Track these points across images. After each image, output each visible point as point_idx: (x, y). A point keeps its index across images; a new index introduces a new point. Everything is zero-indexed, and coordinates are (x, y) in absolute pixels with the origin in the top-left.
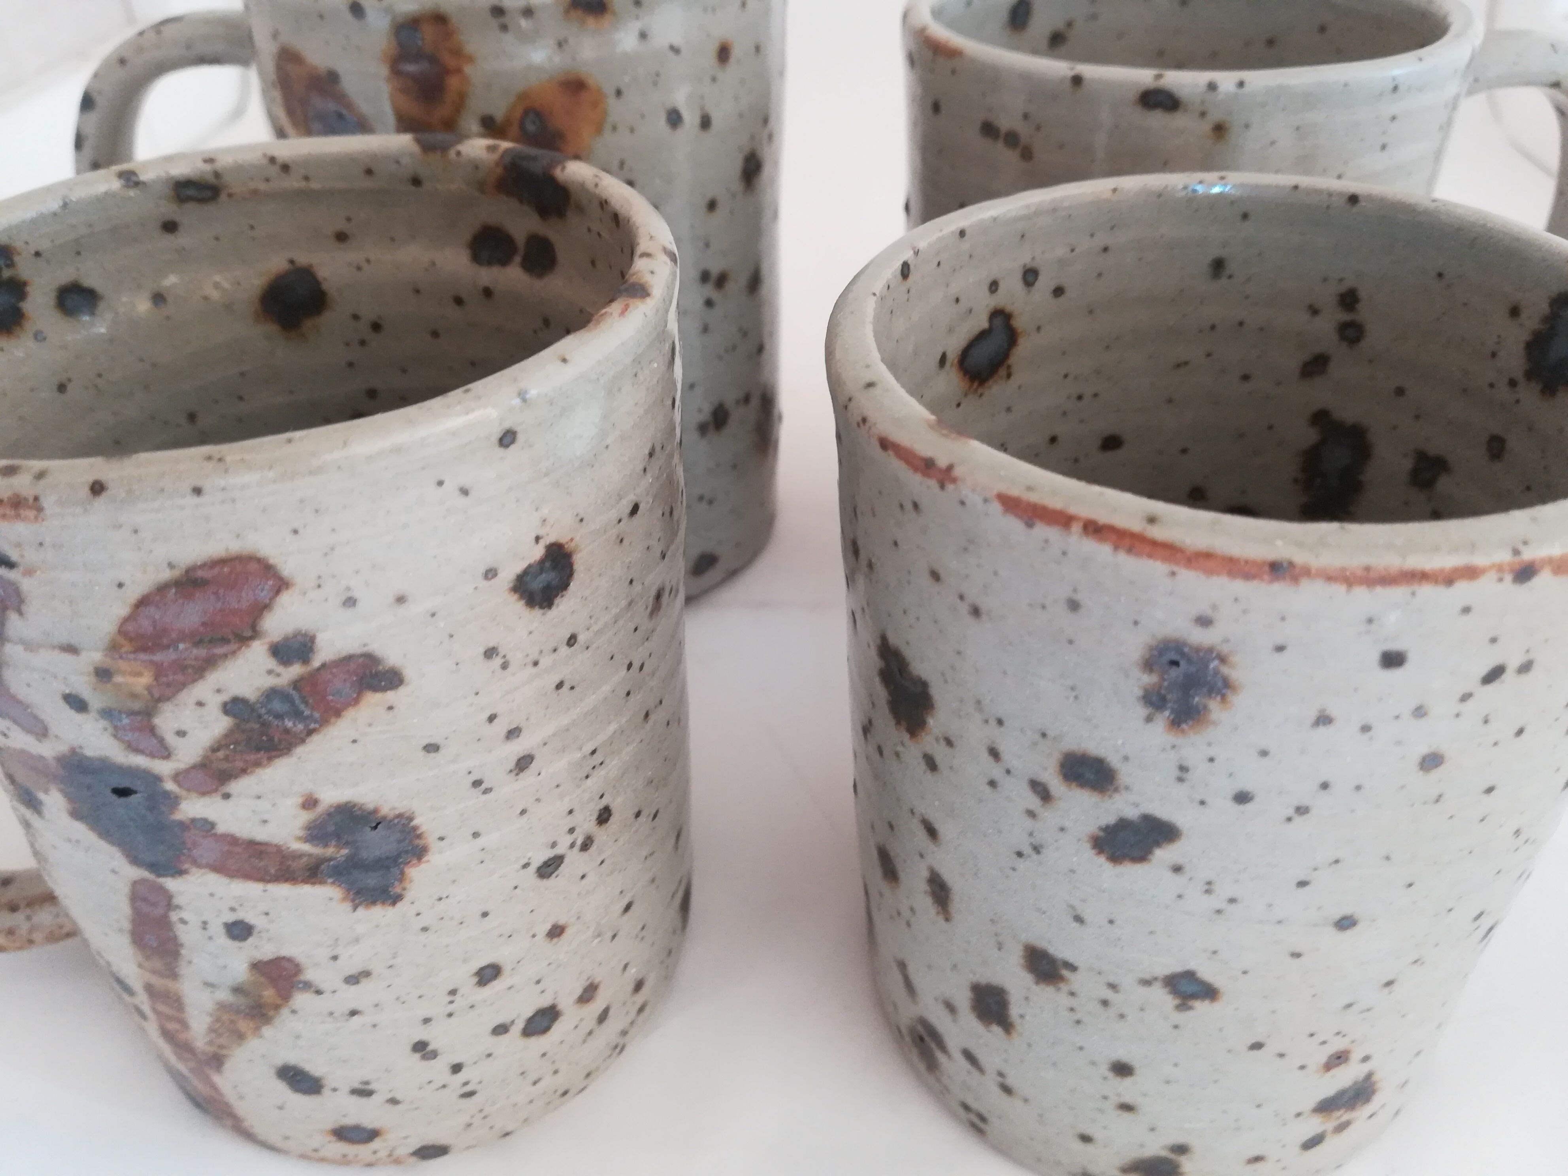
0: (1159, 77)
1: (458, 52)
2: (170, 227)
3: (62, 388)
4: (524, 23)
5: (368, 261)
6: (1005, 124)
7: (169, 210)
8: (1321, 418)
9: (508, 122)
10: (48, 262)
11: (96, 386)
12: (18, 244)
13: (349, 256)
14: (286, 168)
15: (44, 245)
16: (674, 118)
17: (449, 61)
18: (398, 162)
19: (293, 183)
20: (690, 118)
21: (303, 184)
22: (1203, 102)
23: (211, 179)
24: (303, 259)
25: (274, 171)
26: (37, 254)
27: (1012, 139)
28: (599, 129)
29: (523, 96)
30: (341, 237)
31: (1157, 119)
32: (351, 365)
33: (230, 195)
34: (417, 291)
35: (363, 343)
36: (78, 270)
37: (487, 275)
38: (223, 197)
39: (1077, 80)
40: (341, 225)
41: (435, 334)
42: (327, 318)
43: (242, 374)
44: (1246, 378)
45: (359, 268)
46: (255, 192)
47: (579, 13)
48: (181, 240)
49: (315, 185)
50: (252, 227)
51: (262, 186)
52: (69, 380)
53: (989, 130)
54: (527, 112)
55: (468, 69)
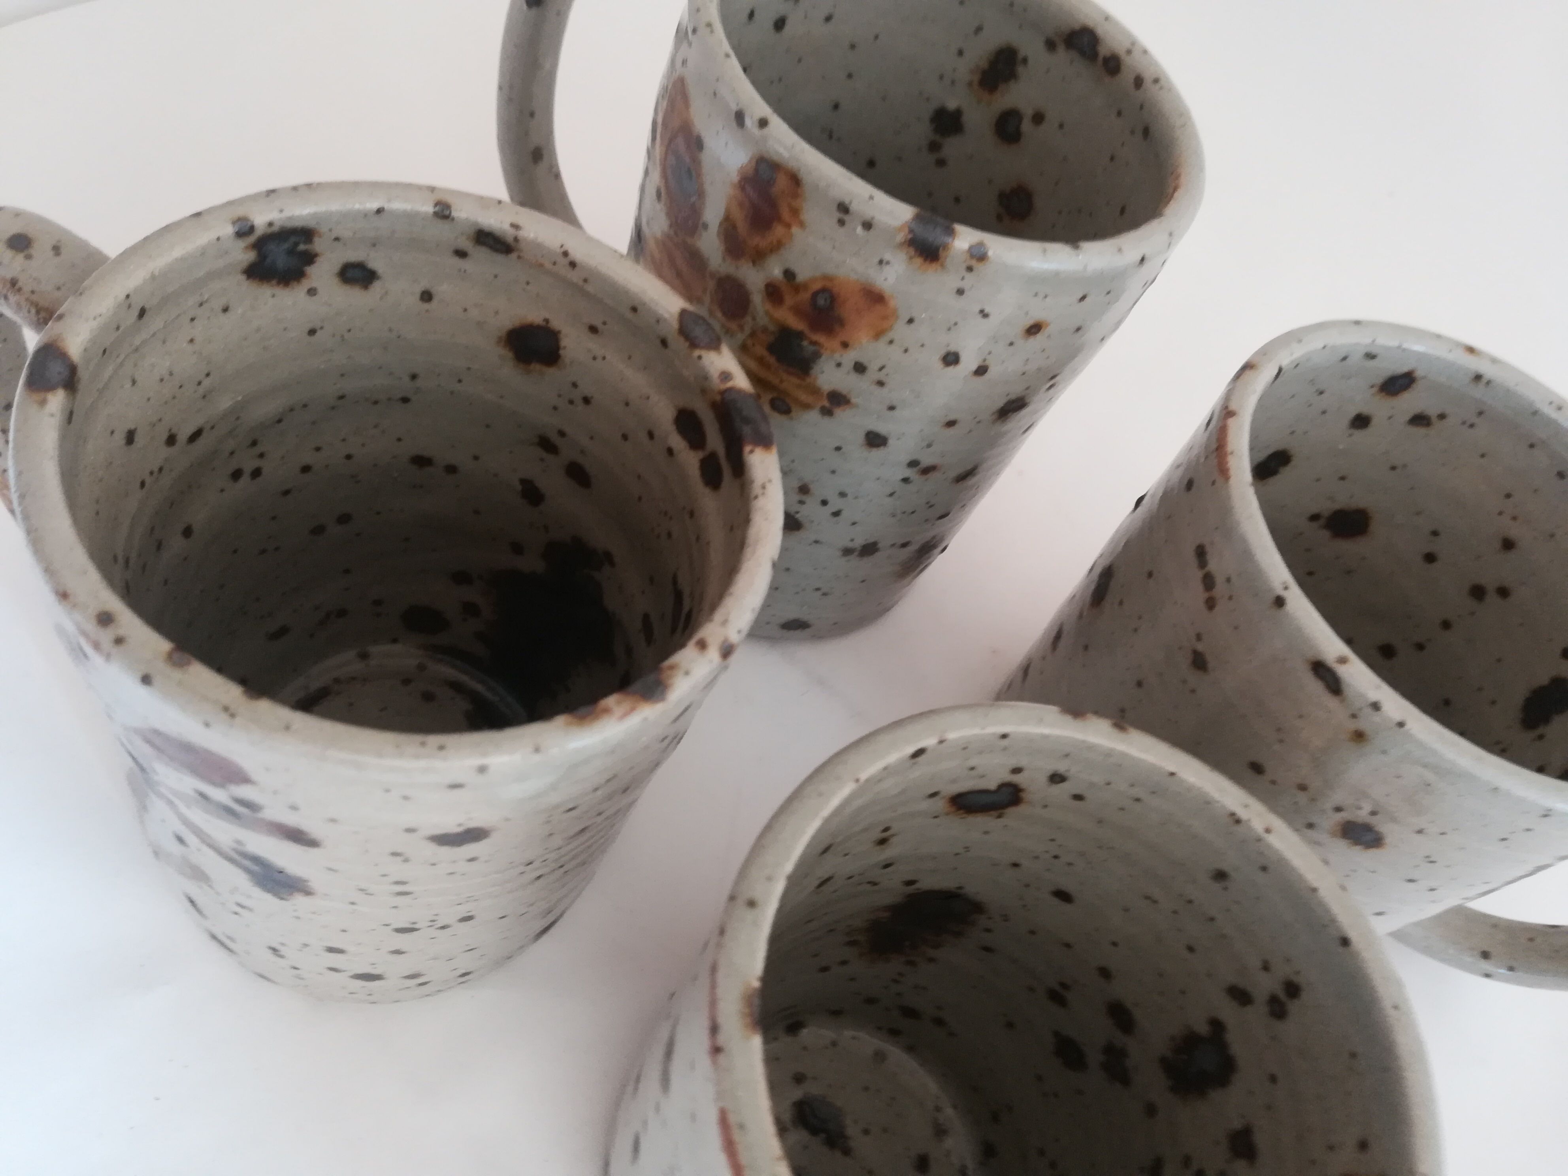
0: (1343, 660)
1: (795, 212)
2: (461, 254)
3: (312, 332)
4: (859, 230)
5: (604, 358)
6: (1213, 566)
7: (466, 244)
8: (1217, 1026)
9: (805, 286)
10: (345, 244)
11: (342, 336)
12: (324, 229)
13: (593, 344)
14: (573, 264)
15: (346, 234)
16: (951, 359)
17: (786, 214)
18: (658, 321)
19: (574, 276)
20: (969, 363)
21: (581, 283)
22: (1360, 709)
23: (510, 240)
24: (556, 324)
25: (564, 261)
26: (337, 239)
27: (1208, 581)
28: (878, 335)
29: (827, 278)
30: (593, 329)
31: (1315, 687)
32: (555, 408)
33: (519, 257)
34: (627, 404)
35: (571, 402)
36: (368, 255)
37: (677, 442)
38: (514, 255)
39: (1280, 602)
40: (597, 323)
41: (625, 437)
42: (551, 372)
43: (469, 369)
44: (1191, 949)
45: (594, 358)
46: (541, 265)
47: (912, 251)
48: (465, 264)
49: (589, 288)
50: (528, 283)
51: (548, 265)
52: (322, 328)
53: (1201, 553)
54: (824, 290)
55: (795, 230)
